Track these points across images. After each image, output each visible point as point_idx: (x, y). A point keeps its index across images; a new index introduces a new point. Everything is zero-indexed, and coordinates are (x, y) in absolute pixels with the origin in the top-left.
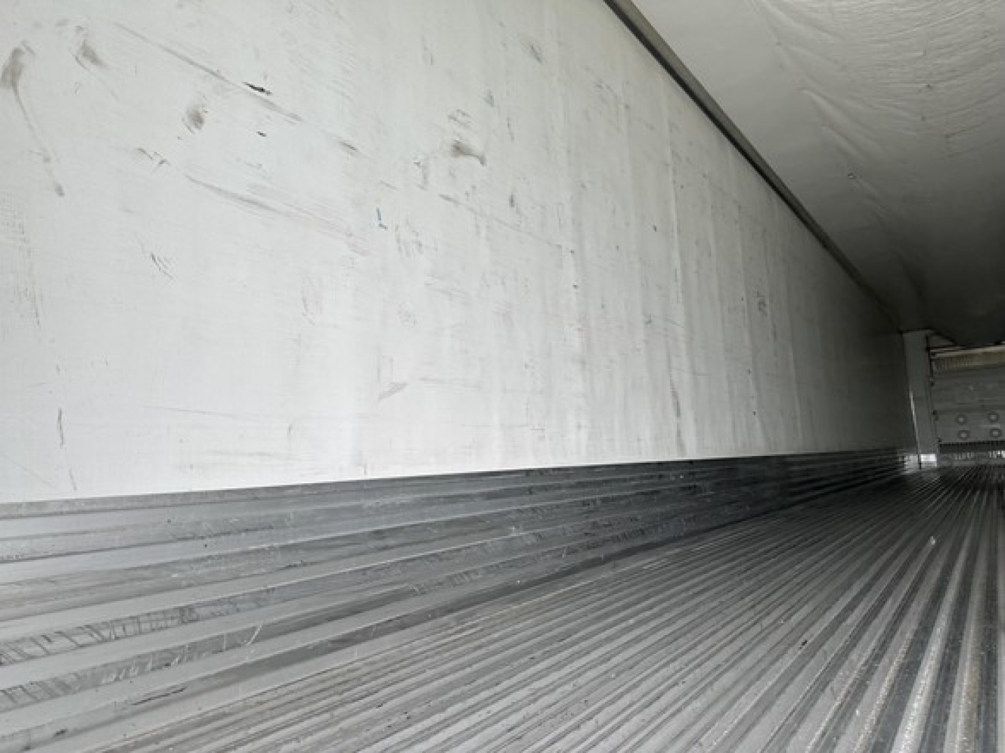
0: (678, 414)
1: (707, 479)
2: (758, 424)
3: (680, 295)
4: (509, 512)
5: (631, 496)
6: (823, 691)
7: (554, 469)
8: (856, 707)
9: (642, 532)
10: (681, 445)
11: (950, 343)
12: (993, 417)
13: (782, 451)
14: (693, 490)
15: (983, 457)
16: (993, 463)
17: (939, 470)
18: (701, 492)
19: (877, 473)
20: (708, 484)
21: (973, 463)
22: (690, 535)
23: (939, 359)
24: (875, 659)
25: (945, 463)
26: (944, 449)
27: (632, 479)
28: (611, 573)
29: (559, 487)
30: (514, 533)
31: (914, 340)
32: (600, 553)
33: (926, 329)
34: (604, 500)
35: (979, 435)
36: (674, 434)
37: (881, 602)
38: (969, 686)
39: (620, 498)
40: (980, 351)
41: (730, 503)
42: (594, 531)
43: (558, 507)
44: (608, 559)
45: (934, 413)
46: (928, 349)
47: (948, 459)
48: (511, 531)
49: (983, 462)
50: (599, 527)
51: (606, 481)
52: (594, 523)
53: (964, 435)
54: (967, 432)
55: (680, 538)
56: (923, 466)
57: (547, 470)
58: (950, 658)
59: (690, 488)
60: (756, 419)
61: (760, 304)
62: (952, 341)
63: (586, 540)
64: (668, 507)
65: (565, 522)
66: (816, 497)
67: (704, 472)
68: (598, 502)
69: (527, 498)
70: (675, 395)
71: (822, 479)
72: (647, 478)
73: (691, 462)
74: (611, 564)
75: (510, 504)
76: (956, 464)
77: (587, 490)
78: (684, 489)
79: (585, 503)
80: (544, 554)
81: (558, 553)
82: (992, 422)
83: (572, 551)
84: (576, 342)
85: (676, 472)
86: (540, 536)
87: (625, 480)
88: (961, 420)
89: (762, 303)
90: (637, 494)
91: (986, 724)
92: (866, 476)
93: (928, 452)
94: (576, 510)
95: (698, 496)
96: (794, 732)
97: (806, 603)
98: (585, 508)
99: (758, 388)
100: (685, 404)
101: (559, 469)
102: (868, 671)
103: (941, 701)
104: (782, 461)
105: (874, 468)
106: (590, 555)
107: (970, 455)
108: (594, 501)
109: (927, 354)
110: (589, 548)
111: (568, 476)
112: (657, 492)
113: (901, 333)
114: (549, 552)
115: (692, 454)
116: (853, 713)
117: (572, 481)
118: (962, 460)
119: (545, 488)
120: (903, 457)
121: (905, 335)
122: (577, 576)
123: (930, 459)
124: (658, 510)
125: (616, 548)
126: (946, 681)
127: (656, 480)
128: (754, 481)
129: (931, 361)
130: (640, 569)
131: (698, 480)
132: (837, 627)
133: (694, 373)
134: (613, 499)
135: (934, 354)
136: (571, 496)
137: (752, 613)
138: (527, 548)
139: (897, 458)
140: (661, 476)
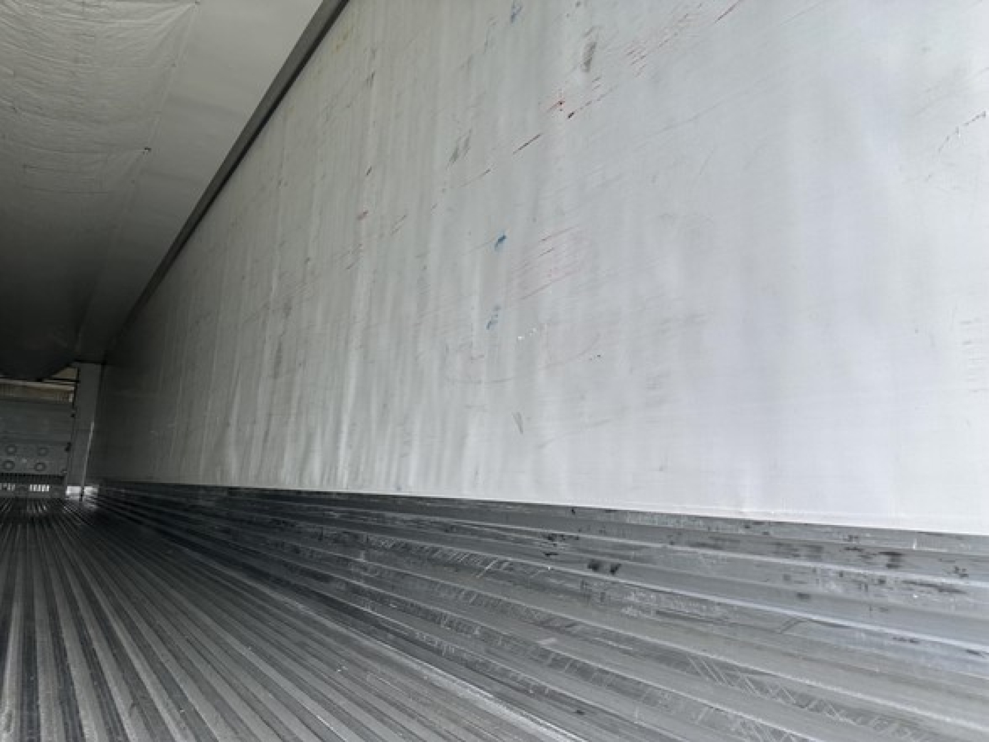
12: (11, 450)
40: (21, 383)
82: (9, 454)
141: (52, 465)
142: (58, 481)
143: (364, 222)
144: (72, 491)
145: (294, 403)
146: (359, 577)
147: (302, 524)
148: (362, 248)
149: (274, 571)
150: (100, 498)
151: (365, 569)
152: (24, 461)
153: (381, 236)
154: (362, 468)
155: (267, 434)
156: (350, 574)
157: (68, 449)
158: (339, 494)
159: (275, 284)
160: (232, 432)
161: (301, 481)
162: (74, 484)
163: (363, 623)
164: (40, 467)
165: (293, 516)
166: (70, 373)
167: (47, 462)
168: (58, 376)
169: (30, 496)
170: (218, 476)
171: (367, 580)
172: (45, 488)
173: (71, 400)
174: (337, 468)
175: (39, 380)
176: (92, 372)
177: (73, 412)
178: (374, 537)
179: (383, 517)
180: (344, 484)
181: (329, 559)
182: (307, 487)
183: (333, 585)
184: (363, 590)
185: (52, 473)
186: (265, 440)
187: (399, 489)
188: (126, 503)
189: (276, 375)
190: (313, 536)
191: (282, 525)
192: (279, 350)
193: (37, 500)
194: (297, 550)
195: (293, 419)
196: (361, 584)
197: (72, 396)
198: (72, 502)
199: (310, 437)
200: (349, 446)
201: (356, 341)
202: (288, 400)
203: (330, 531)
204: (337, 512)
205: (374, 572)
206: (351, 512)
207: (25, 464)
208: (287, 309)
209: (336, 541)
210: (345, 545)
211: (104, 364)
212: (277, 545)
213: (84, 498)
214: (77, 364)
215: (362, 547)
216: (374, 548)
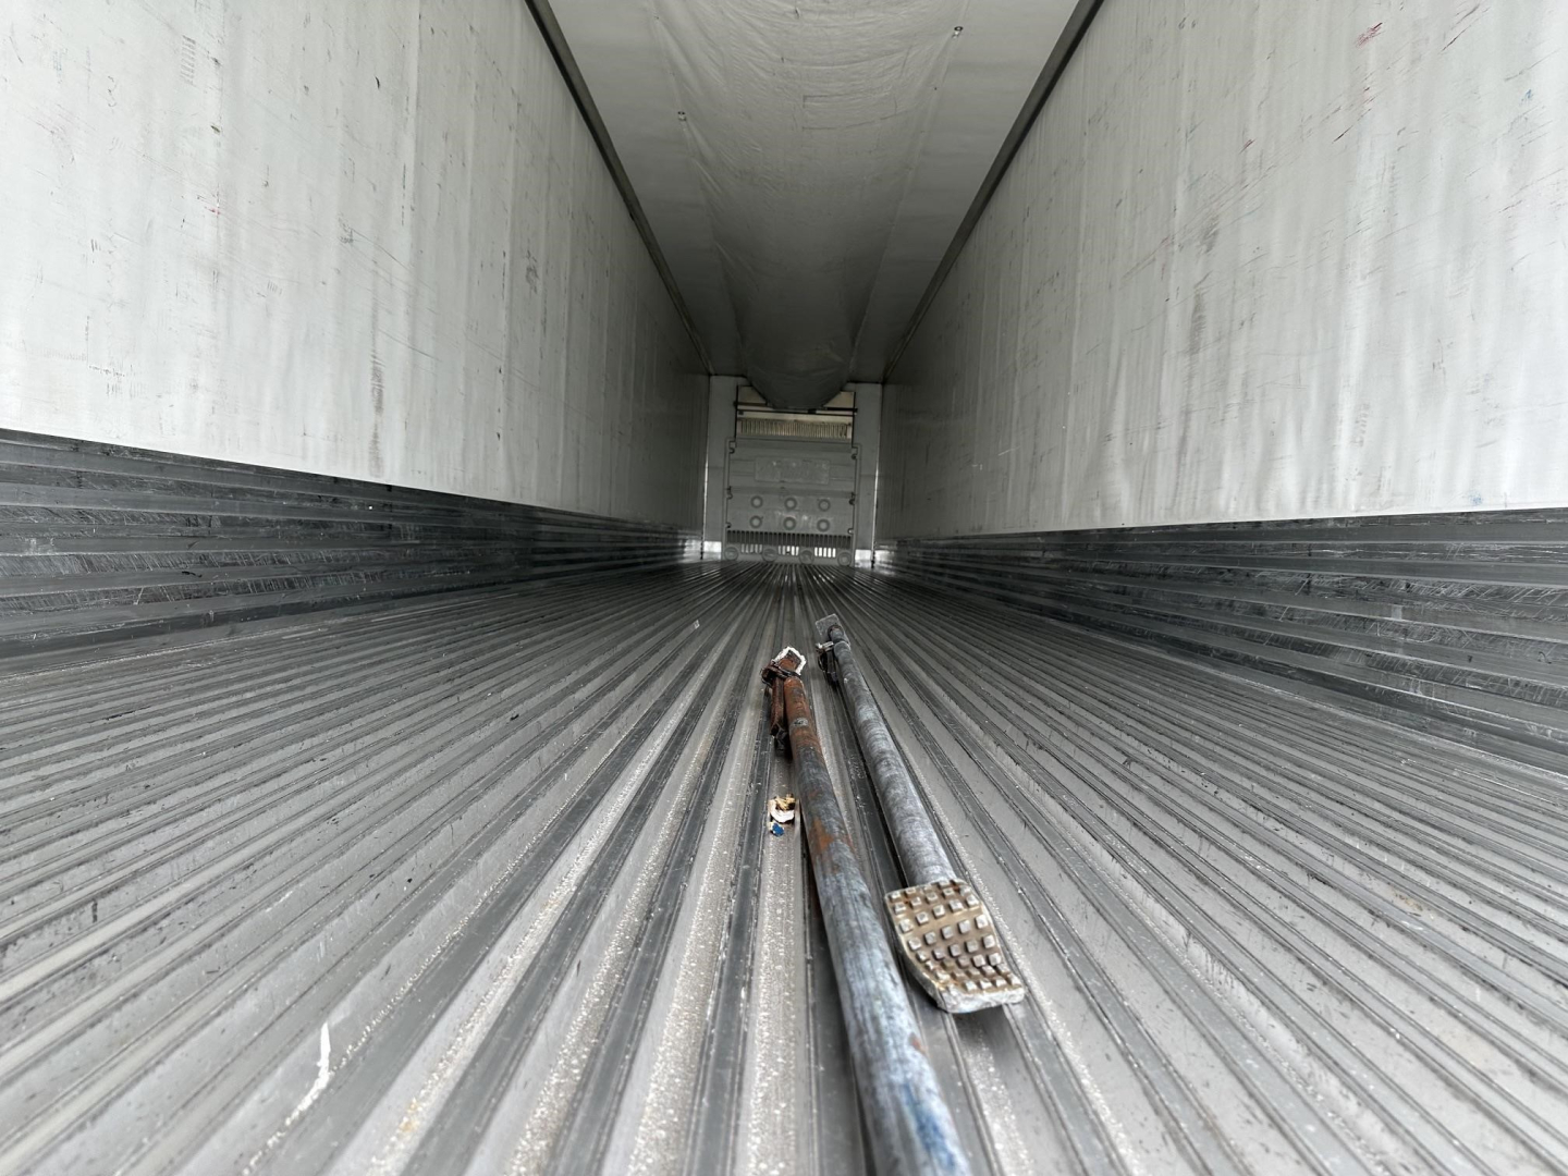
0: (379, 408)
1: (411, 518)
2: (501, 453)
3: (407, 212)
4: (25, 510)
5: (278, 522)
6: (527, 757)
7: (134, 451)
8: (565, 771)
9: (291, 584)
10: (377, 461)
11: (761, 401)
12: (790, 504)
13: (530, 499)
14: (386, 532)
15: (772, 552)
16: (779, 560)
17: (722, 562)
18: (398, 536)
19: (649, 556)
20: (411, 526)
21: (759, 558)
22: (371, 599)
23: (746, 420)
24: (600, 727)
25: (731, 555)
26: (733, 537)
27: (283, 496)
28: (224, 642)
29: (141, 484)
30: (34, 549)
31: (723, 387)
32: (209, 608)
33: (737, 376)
34: (225, 522)
35: (772, 525)
36: (368, 437)
37: (623, 677)
38: (701, 755)
39: (257, 523)
40: (791, 417)
41: (440, 561)
42: (201, 570)
43: (133, 518)
44: (221, 619)
45: (729, 489)
46: (736, 404)
47: (735, 551)
48: (29, 546)
49: (770, 557)
50: (212, 565)
51: (233, 491)
52: (205, 557)
53: (756, 522)
54: (760, 519)
55: (353, 602)
56: (705, 556)
57: (118, 449)
58: (687, 724)
59: (382, 527)
60: (500, 443)
61: (529, 269)
62: (764, 398)
63: (181, 583)
64: (341, 552)
65: (145, 548)
66: (567, 573)
67: (408, 508)
68: (217, 524)
69: (72, 492)
70: (377, 374)
71: (577, 550)
72: (311, 499)
73: (389, 488)
74: (226, 628)
75: (29, 496)
76: (741, 558)
77: (198, 499)
78: (371, 527)
79: (188, 522)
80: (93, 595)
81: (125, 598)
82: (789, 509)
83: (154, 598)
84: (206, 233)
85: (361, 499)
86: (90, 563)
87: (270, 495)
88: (757, 502)
89: (531, 270)
90: (290, 522)
91: (709, 777)
92: (635, 557)
93: (713, 539)
94: (169, 530)
95: (393, 542)
96: (478, 798)
97: (527, 676)
98: (189, 530)
99: (509, 399)
100: (394, 391)
101: (144, 453)
102: (589, 738)
103: (666, 761)
104: (527, 513)
105: (648, 548)
106: (189, 609)
107: (758, 548)
108: (209, 521)
109: (733, 409)
110: (188, 596)
111: (161, 468)
112: (324, 525)
113: (710, 375)
114: (107, 594)
115: (393, 475)
116: (560, 776)
117: (171, 480)
118: (749, 553)
119: (112, 482)
120: (684, 541)
121: (713, 378)
122: (158, 639)
123: (714, 548)
124: (324, 553)
125: (238, 604)
126: (677, 743)
127: (325, 506)
128: (484, 536)
129: (736, 419)
130: (276, 641)
131: (395, 518)
132: (561, 699)
133: (414, 347)
134: (245, 523)
135: (741, 412)
136: (163, 504)
137: (448, 686)
138: (59, 580)
139: (677, 540)
140: (335, 500)
141: (837, 524)
142: (844, 543)
143: (1372, 44)
144: (862, 557)
145: (1235, 386)
146: (1392, 645)
147: (1266, 572)
148: (1369, 94)
149: (1216, 642)
150: (896, 563)
151: (1406, 632)
152: (805, 518)
153: (1415, 61)
154: (1388, 474)
155: (1183, 440)
156: (1374, 642)
157: (851, 502)
158: (1341, 520)
159: (1181, 201)
160: (1116, 449)
161: (1259, 508)
162: (864, 548)
163: (1407, 714)
164: (823, 526)
165: (1245, 562)
166: (844, 399)
167: (830, 519)
168: (830, 405)
169: (816, 562)
170: (1098, 513)
171: (1409, 649)
172: (831, 553)
173: (850, 436)
174: (1332, 479)
175: (811, 412)
176: (870, 393)
177: (854, 451)
178: (1421, 583)
179: (1442, 549)
180: (1349, 501)
181: (1327, 620)
182: (1272, 514)
183: (1336, 660)
184: (1404, 664)
185: (838, 534)
186: (1182, 451)
187: (1477, 501)
188: (942, 566)
189: (1193, 349)
190: (1292, 588)
191: (1228, 576)
192: (1198, 308)
193: (825, 569)
194: (1260, 611)
195: (1234, 412)
196: (1399, 655)
197: (850, 430)
198: (862, 571)
199: (1272, 438)
200: (1356, 441)
201: (1361, 262)
202: (1223, 384)
203: (1325, 578)
204: (1339, 548)
205: (1423, 636)
206: (1370, 547)
207: (806, 522)
208: (1209, 237)
209: (1340, 593)
210: (1360, 597)
211: (884, 383)
212: (1219, 604)
213: (877, 564)
214: (851, 386)
215: (1398, 599)
216: (1426, 599)
